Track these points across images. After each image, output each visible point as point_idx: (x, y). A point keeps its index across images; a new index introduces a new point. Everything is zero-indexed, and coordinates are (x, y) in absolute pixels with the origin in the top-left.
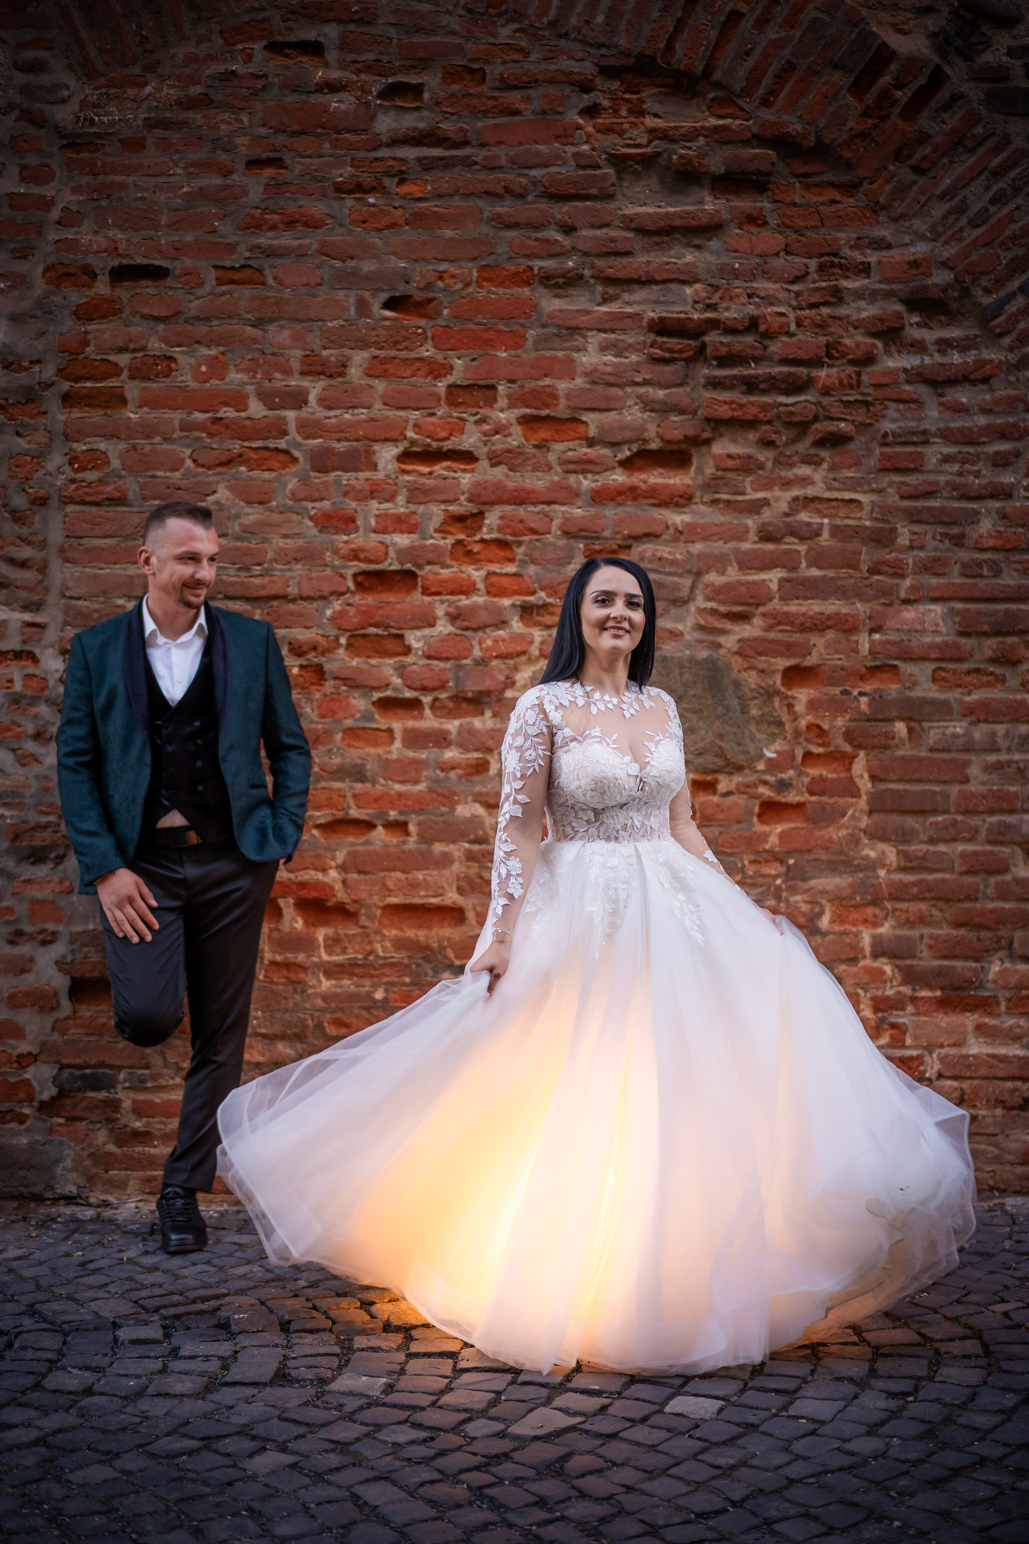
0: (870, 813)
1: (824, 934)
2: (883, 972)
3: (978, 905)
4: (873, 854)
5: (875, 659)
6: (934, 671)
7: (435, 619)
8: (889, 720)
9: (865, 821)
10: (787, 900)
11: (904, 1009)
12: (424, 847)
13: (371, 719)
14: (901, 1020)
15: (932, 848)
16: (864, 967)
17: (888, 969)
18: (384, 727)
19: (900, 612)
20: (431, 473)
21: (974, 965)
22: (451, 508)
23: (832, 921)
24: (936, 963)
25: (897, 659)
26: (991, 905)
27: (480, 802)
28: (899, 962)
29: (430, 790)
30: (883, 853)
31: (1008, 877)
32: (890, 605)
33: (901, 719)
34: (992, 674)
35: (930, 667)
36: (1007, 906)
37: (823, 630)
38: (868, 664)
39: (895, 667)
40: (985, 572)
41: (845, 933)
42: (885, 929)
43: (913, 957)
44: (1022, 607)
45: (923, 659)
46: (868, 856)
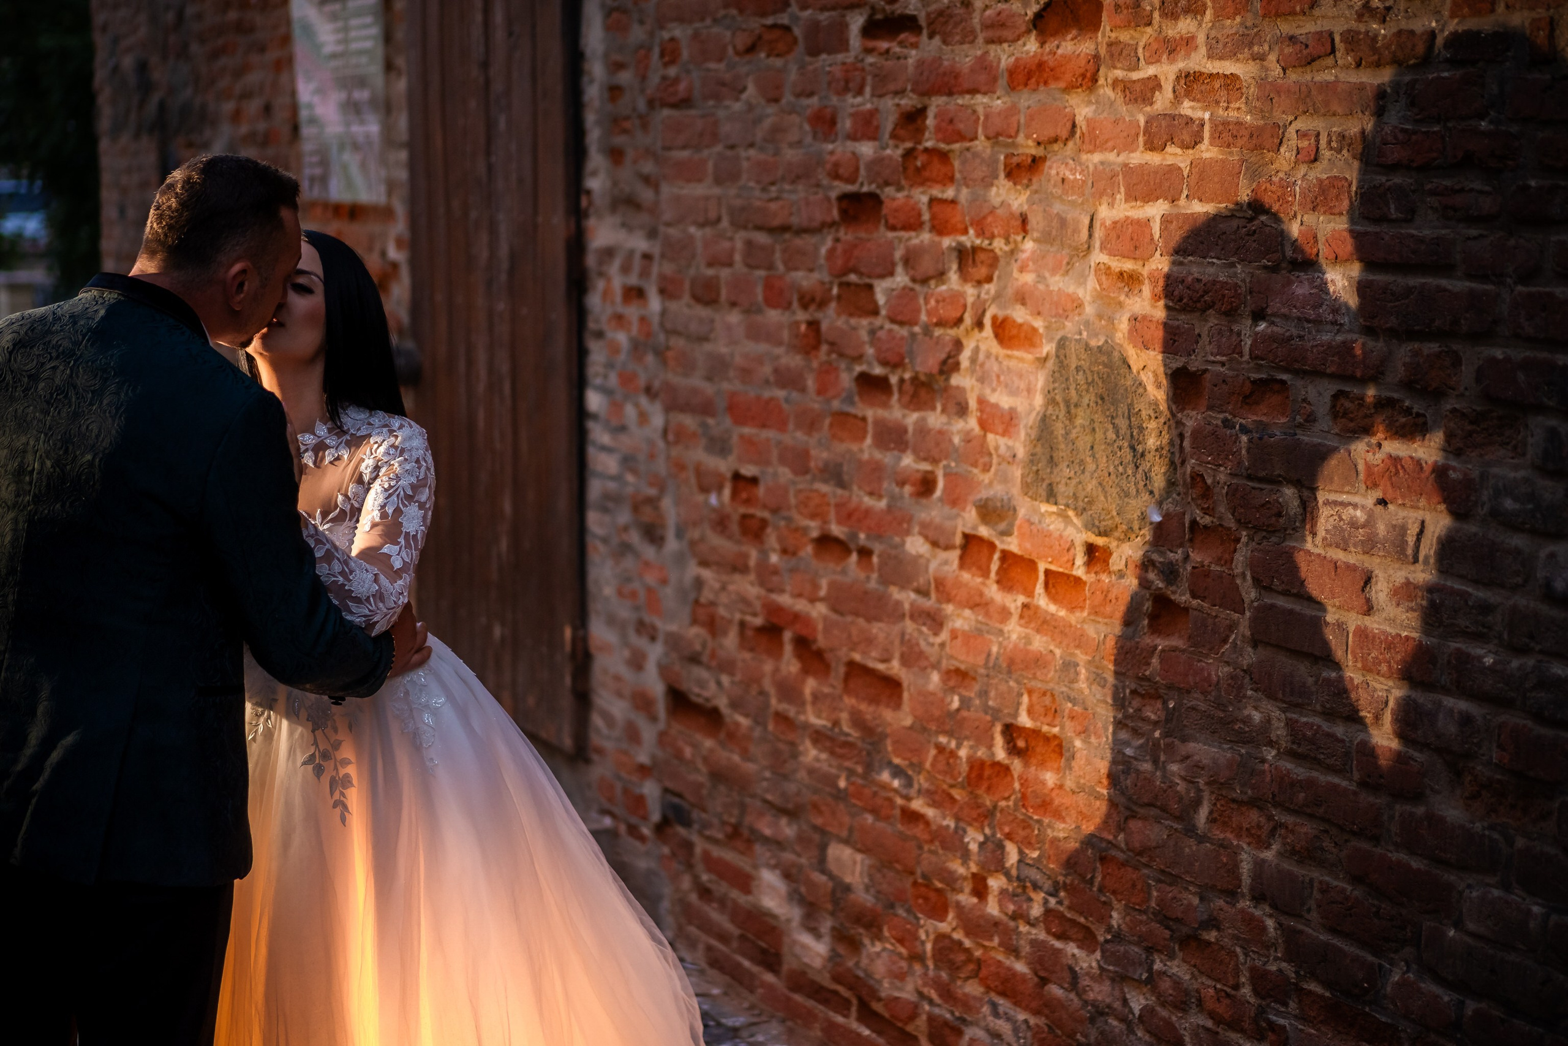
0: (1255, 643)
1: (1202, 839)
2: (1264, 929)
3: (1379, 850)
4: (1257, 717)
5: (1259, 368)
6: (1336, 397)
7: (893, 265)
8: (1275, 481)
9: (1249, 657)
10: (1164, 768)
11: (1285, 1004)
12: (881, 588)
13: (852, 403)
14: (1282, 1021)
15: (1326, 726)
16: (1242, 911)
17: (1270, 923)
18: (860, 414)
19: (1290, 283)
20: (887, 51)
21: (1370, 958)
22: (903, 102)
23: (1212, 820)
24: (1323, 937)
25: (1286, 370)
26: (1395, 856)
27: (926, 538)
28: (1283, 919)
29: (890, 508)
30: (1268, 721)
31: (1420, 810)
32: (1274, 269)
33: (1291, 482)
34: (1408, 411)
35: (1330, 388)
36: (1415, 864)
37: (1204, 311)
38: (1255, 376)
39: (1283, 382)
40: (1393, 212)
41: (1223, 845)
42: (1269, 855)
43: (1299, 916)
44: (1444, 282)
45: (1316, 373)
46: (1249, 717)
